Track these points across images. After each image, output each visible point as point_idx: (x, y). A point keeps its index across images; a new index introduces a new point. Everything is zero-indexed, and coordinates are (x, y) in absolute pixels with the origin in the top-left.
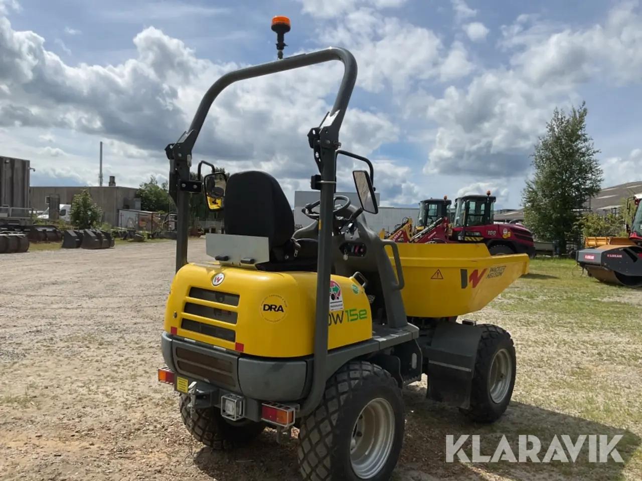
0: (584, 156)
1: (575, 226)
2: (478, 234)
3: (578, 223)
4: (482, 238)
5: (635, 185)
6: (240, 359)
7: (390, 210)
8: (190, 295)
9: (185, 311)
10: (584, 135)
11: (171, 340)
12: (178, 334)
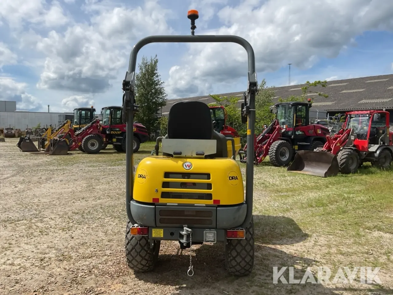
0: (157, 85)
1: (156, 124)
2: (118, 129)
3: (157, 122)
4: (121, 132)
5: (172, 101)
6: (218, 208)
7: (27, 113)
8: (165, 177)
9: (163, 187)
10: (156, 73)
11: (154, 207)
12: (160, 202)
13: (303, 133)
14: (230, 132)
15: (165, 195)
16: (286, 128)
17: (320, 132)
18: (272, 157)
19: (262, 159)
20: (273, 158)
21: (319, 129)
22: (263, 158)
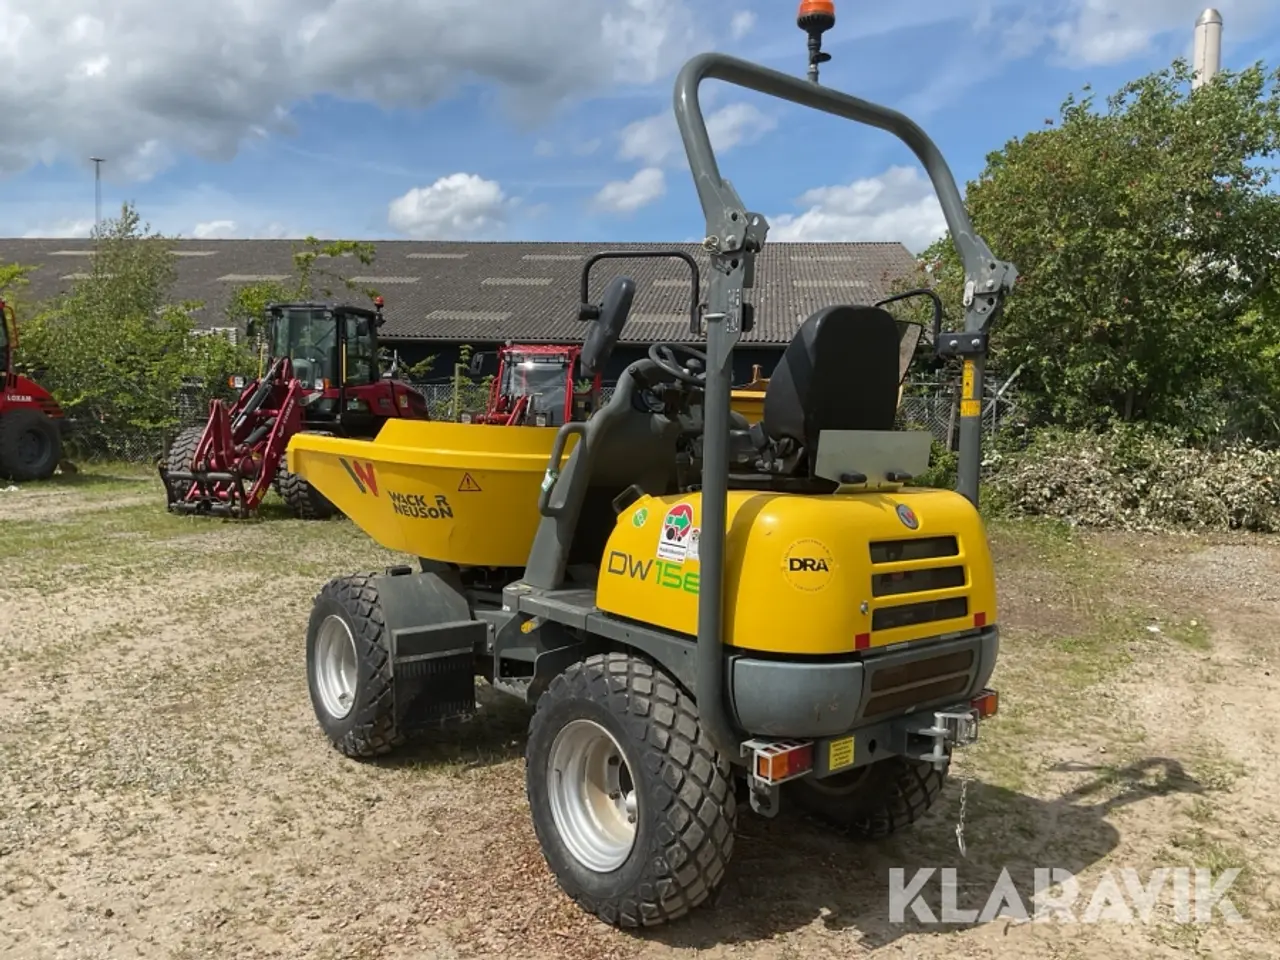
6: (983, 639)
8: (874, 560)
9: (876, 592)
11: (859, 664)
12: (872, 645)
13: (364, 408)
14: (29, 399)
15: (884, 618)
16: (323, 390)
17: (406, 405)
18: (296, 487)
19: (259, 496)
20: (299, 489)
21: (402, 394)
22: (261, 493)
